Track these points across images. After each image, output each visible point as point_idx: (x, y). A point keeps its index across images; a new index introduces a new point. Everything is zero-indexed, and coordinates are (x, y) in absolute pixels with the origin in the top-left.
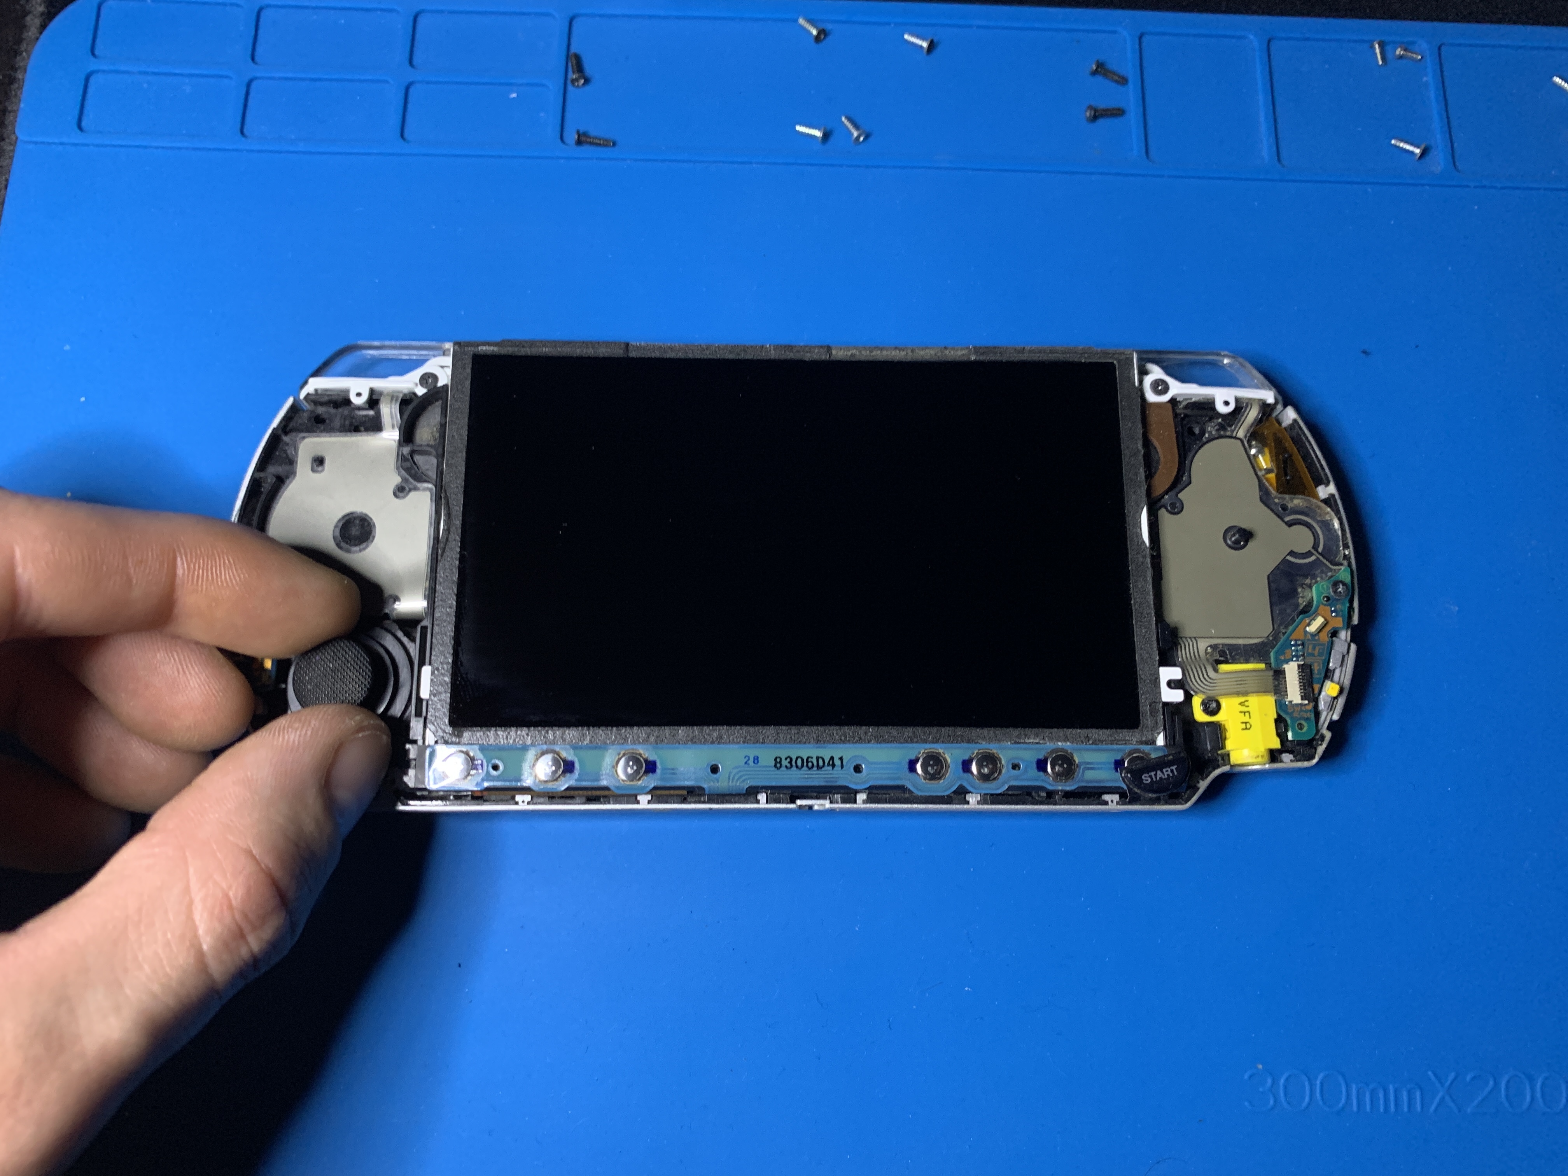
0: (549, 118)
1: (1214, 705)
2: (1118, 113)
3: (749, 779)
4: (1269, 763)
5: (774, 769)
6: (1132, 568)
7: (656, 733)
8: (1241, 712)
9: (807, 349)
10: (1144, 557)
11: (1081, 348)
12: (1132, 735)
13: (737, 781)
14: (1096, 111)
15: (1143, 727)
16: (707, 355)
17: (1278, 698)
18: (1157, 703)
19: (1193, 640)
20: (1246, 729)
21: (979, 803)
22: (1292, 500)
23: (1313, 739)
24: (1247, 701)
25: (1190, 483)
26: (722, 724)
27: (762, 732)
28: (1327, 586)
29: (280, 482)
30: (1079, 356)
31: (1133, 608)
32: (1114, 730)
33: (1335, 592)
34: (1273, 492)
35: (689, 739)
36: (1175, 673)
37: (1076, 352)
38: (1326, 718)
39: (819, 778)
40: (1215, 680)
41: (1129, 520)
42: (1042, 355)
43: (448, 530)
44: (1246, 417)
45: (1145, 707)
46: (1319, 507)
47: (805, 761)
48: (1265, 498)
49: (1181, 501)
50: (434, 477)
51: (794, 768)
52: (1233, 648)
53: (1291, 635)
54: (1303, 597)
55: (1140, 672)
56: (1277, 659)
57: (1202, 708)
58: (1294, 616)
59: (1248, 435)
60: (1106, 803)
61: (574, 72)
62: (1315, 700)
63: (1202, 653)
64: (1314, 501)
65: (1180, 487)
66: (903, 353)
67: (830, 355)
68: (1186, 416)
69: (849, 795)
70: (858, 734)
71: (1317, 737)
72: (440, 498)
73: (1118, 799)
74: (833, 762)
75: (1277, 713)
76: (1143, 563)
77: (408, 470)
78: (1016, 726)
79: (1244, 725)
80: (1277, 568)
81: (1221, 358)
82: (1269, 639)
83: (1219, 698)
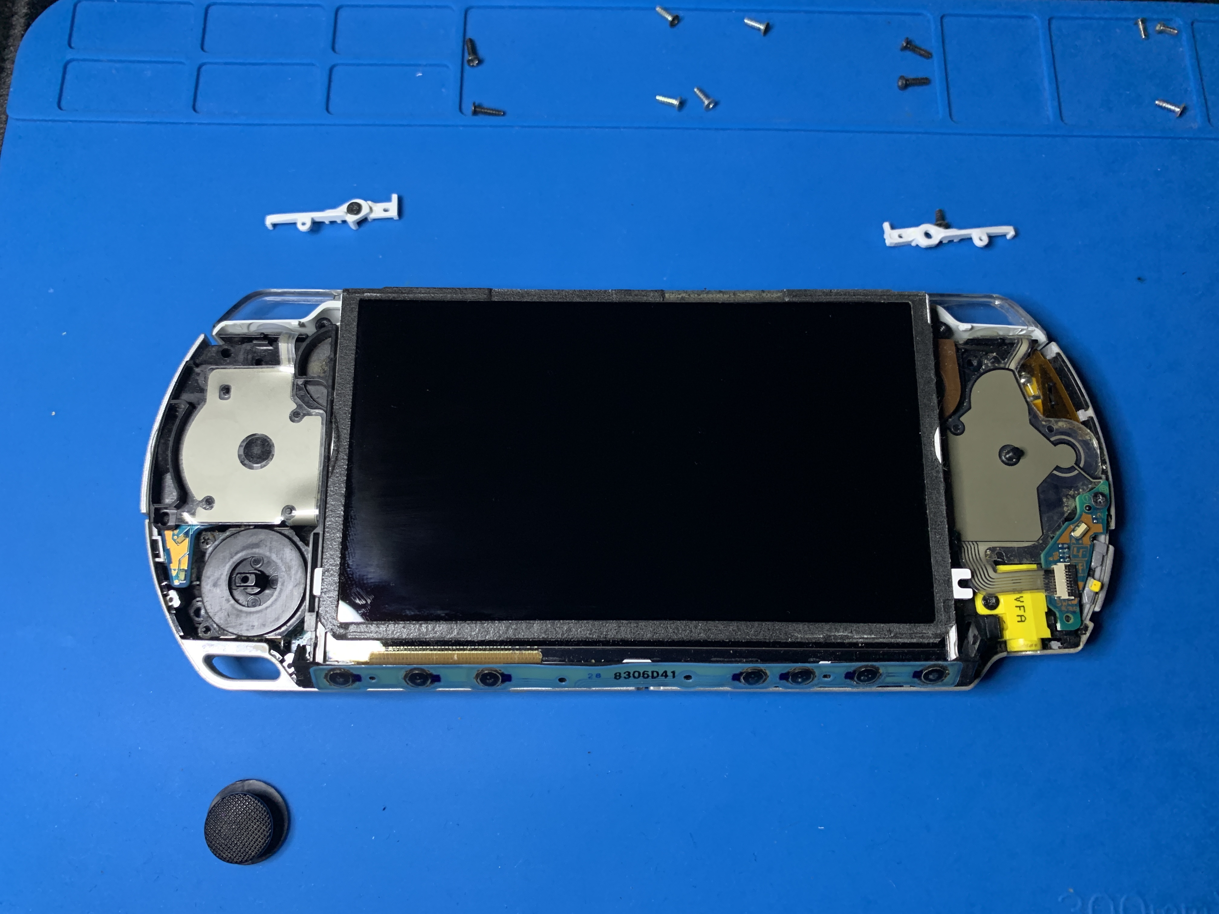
0: (450, 93)
1: (994, 601)
2: (925, 82)
4: (1040, 650)
5: (614, 680)
6: (927, 482)
7: (514, 627)
8: (1016, 607)
9: (643, 293)
10: (938, 472)
11: (880, 290)
12: (928, 629)
14: (907, 80)
15: (937, 622)
16: (558, 299)
17: (1048, 594)
18: (950, 600)
19: (974, 544)
20: (1022, 621)
22: (1057, 422)
23: (1078, 630)
24: (1022, 597)
25: (970, 408)
26: (571, 619)
27: (605, 625)
28: (1089, 497)
29: (192, 408)
30: (879, 297)
31: (929, 517)
32: (913, 625)
33: (1096, 502)
34: (1041, 415)
35: (542, 631)
36: (964, 573)
37: (876, 295)
38: (1088, 611)
40: (994, 579)
41: (924, 440)
42: (846, 297)
43: (337, 451)
44: (1018, 351)
45: (939, 604)
46: (1080, 429)
47: (641, 674)
48: (1034, 421)
49: (963, 424)
50: (325, 404)
51: (631, 678)
52: (1008, 550)
53: (1058, 539)
54: (1067, 506)
55: (935, 573)
56: (1046, 560)
57: (984, 603)
58: (1060, 523)
59: (1019, 367)
61: (469, 54)
62: (1080, 596)
63: (982, 554)
64: (1076, 423)
65: (961, 412)
66: (726, 296)
67: (664, 298)
68: (966, 350)
70: (689, 627)
71: (1082, 627)
72: (330, 423)
74: (666, 674)
75: (1048, 607)
76: (936, 477)
77: (302, 398)
78: (827, 621)
79: (1020, 617)
80: (1045, 481)
81: (992, 300)
82: (1039, 543)
83: (998, 595)
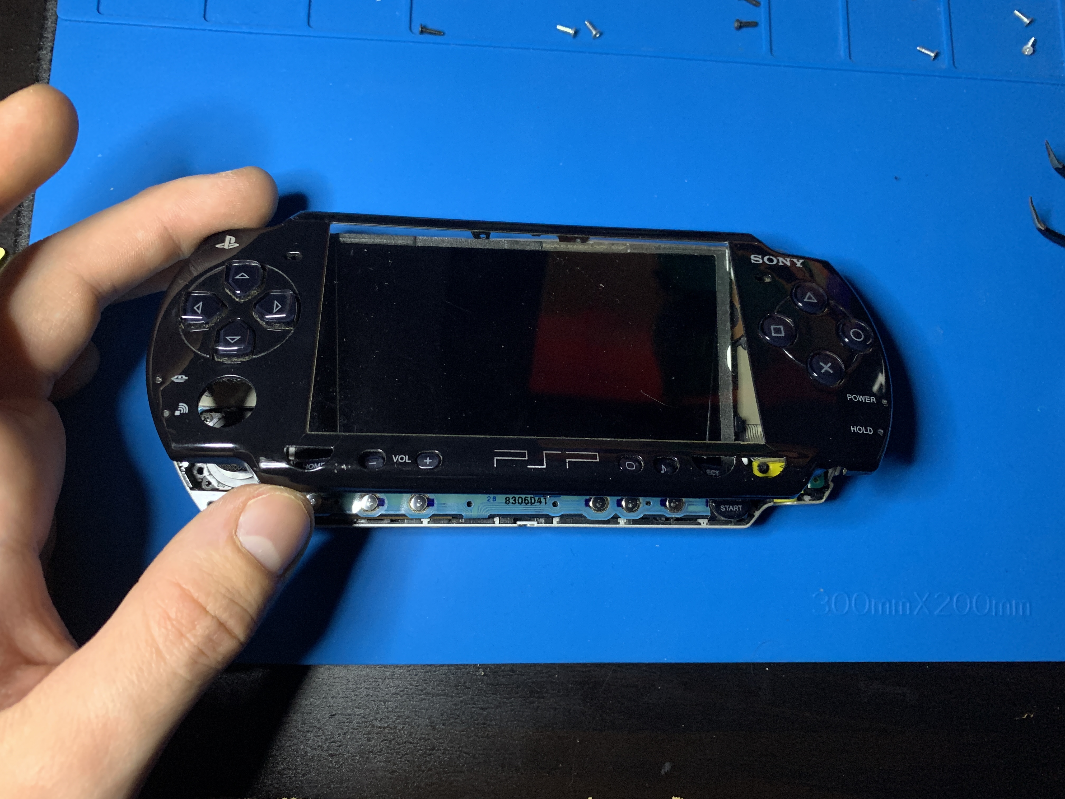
1: (765, 467)
2: (754, 24)
3: (490, 510)
5: (505, 504)
6: (720, 383)
9: (527, 244)
10: (728, 377)
13: (483, 511)
14: (741, 23)
19: (755, 426)
21: (625, 523)
23: (823, 488)
30: (693, 251)
31: (721, 408)
39: (532, 510)
41: (720, 354)
47: (524, 500)
51: (517, 504)
57: (758, 468)
60: (700, 524)
67: (542, 247)
69: (549, 519)
71: (826, 486)
73: (707, 522)
74: (540, 500)
76: (727, 380)
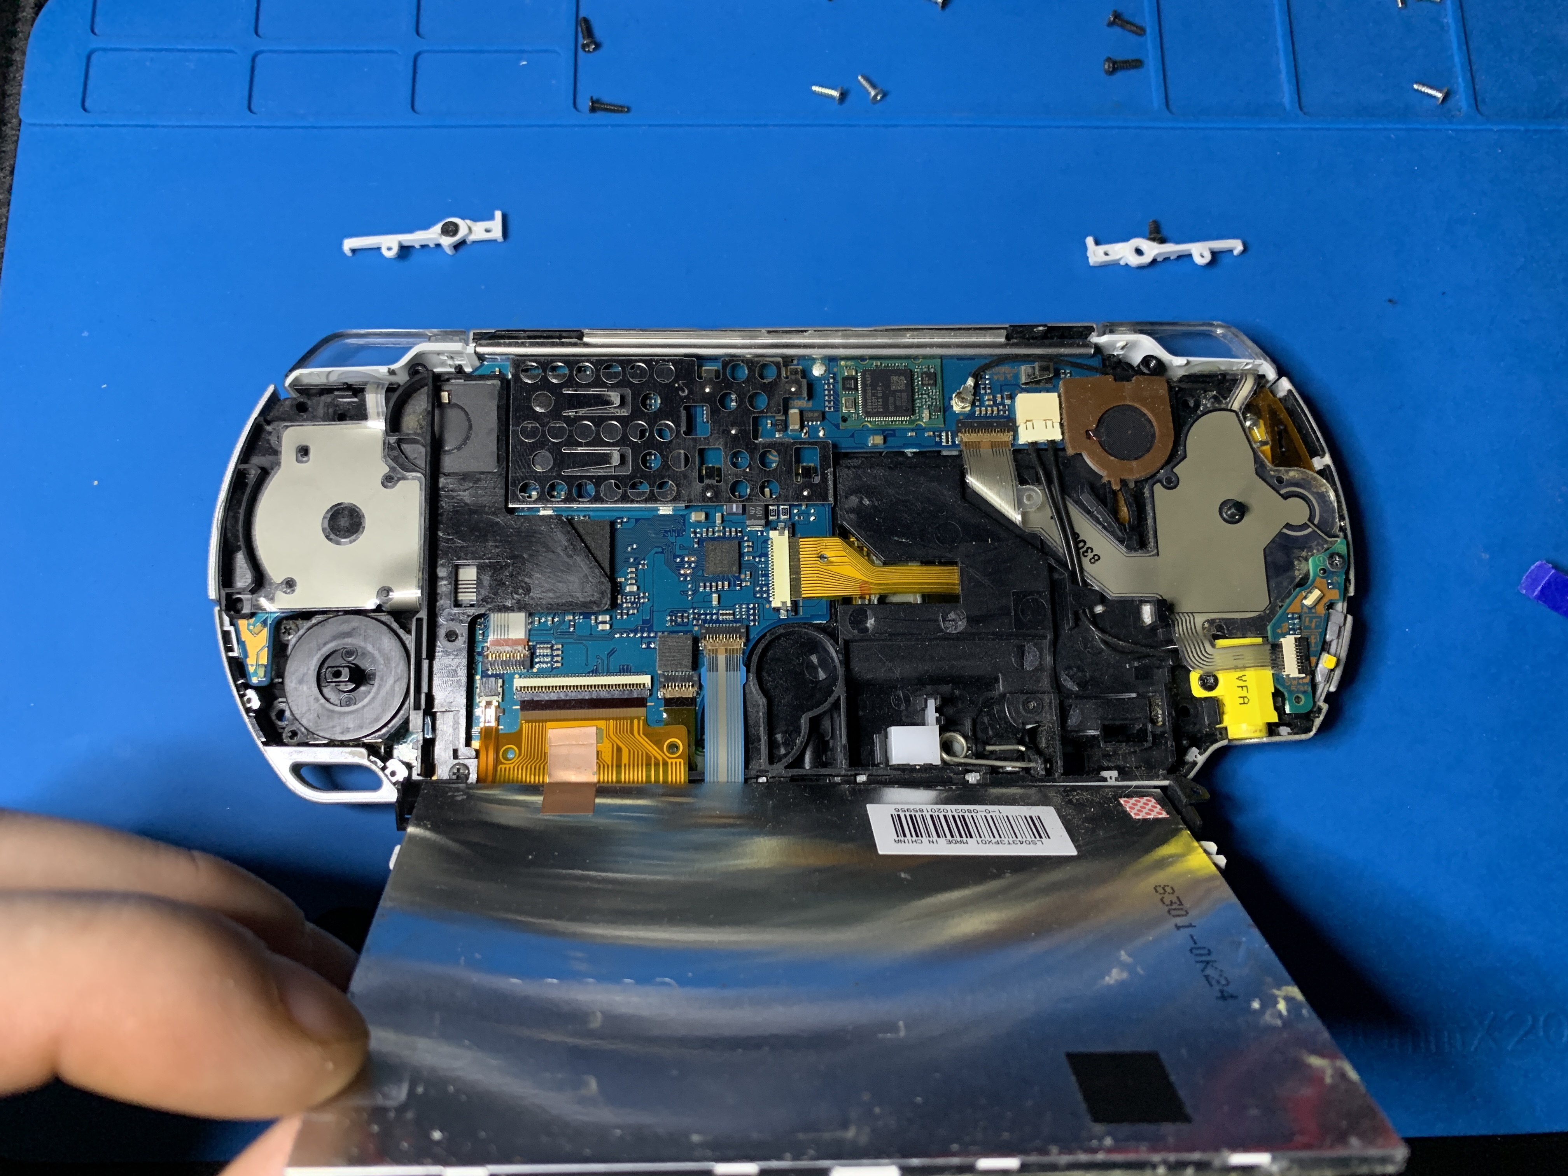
0: (562, 85)
1: (1212, 680)
2: (1137, 64)
4: (1267, 737)
8: (1239, 686)
14: (1114, 63)
17: (1276, 672)
19: (1190, 615)
20: (1244, 703)
22: (1287, 472)
24: (1245, 675)
25: (1185, 457)
28: (1324, 558)
29: (264, 474)
33: (1331, 564)
34: (1268, 464)
38: (1322, 691)
40: (1212, 655)
44: (1242, 388)
46: (1315, 479)
48: (1260, 471)
49: (1176, 476)
50: (424, 466)
52: (1229, 622)
53: (1288, 608)
54: (1299, 570)
56: (1273, 632)
57: (1199, 683)
58: (1290, 589)
59: (1243, 407)
60: (1105, 779)
61: (584, 37)
62: (1313, 673)
63: (1199, 628)
64: (1310, 472)
65: (1175, 461)
68: (1181, 388)
73: (1117, 776)
75: (1275, 686)
77: (395, 459)
79: (1242, 699)
80: (1273, 541)
81: (1213, 329)
82: (1265, 613)
83: (1215, 673)
